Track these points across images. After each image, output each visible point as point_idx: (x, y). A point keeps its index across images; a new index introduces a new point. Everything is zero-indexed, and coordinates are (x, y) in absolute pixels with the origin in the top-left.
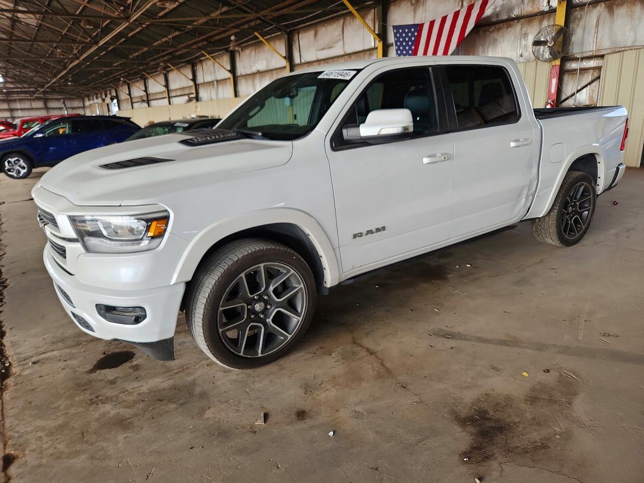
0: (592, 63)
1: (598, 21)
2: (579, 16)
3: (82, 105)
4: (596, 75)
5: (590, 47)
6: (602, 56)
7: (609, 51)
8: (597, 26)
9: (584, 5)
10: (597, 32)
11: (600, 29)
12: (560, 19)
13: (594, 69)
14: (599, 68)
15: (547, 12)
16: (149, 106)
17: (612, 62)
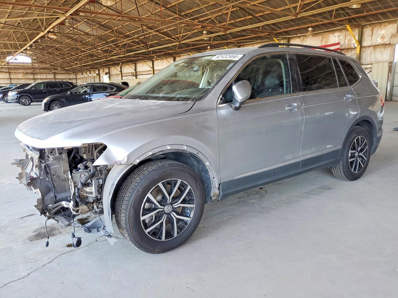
0: (369, 66)
1: (370, 53)
2: (364, 50)
3: (75, 78)
4: (370, 70)
5: (368, 61)
6: (372, 64)
7: (374, 62)
8: (370, 54)
9: (366, 47)
10: (370, 56)
11: (371, 55)
12: (358, 51)
13: (370, 68)
14: (371, 68)
15: (354, 48)
16: (136, 78)
17: (375, 66)
